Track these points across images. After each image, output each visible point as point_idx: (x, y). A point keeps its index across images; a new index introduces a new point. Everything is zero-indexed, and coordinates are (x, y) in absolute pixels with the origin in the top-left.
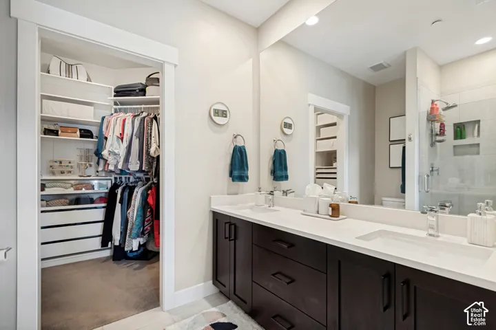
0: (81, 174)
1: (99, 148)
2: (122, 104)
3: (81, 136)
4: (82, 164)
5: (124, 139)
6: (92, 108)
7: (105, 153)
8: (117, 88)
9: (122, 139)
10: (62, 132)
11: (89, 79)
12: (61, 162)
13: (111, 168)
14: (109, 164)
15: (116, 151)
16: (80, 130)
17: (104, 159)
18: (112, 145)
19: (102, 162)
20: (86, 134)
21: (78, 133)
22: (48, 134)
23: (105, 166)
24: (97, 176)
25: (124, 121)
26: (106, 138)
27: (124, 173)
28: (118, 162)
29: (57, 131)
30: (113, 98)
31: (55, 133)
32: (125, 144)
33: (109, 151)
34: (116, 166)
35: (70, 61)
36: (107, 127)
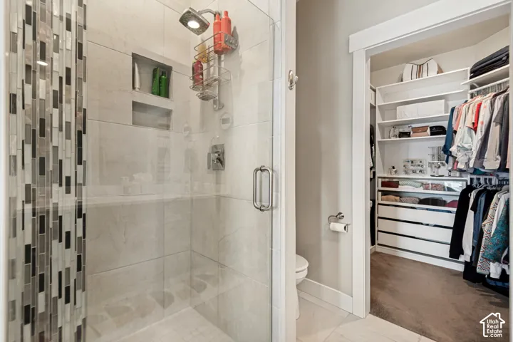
0: (433, 174)
1: (448, 144)
2: (480, 84)
3: (432, 134)
4: (433, 163)
5: (479, 129)
6: (443, 101)
7: (453, 149)
8: (475, 66)
9: (475, 129)
10: (414, 133)
11: (440, 71)
12: (412, 162)
13: (461, 166)
14: (458, 162)
15: (466, 146)
16: (431, 128)
17: (453, 156)
18: (462, 140)
19: (451, 159)
20: (437, 131)
21: (429, 131)
22: (403, 137)
23: (454, 164)
24: (450, 176)
25: (480, 105)
26: (455, 132)
27: (477, 171)
28: (469, 159)
29: (410, 133)
30: (469, 81)
31: (407, 134)
32: (479, 135)
33: (458, 146)
34: (467, 164)
35: (420, 62)
36: (457, 117)
